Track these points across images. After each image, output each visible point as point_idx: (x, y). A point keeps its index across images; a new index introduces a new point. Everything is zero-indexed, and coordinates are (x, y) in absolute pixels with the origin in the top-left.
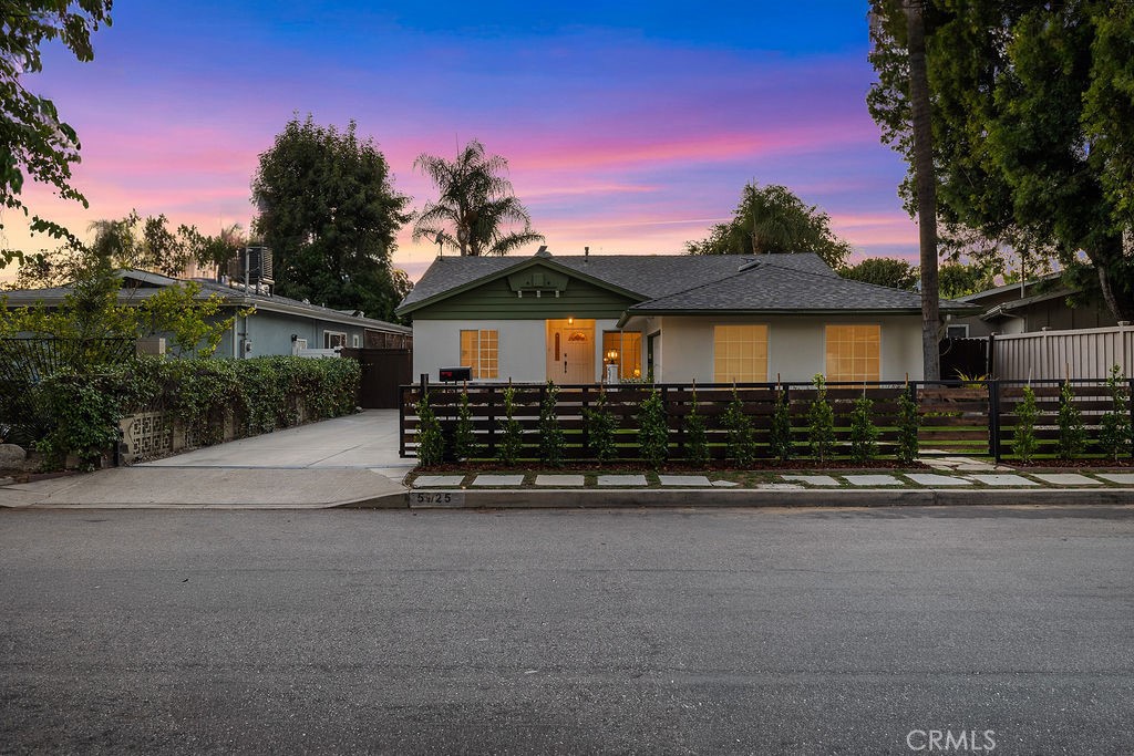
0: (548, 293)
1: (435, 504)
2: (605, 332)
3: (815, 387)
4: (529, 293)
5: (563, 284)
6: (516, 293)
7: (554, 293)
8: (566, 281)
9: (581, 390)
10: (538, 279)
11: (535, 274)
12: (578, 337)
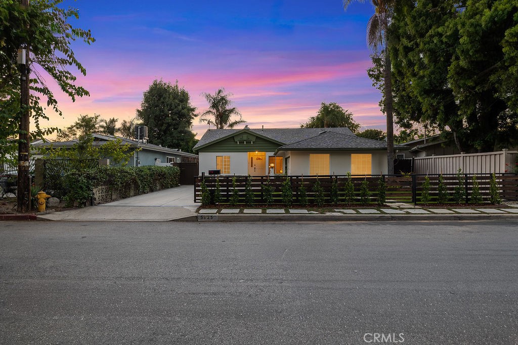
0: (248, 142)
1: (207, 220)
2: (269, 157)
3: (347, 177)
4: (241, 142)
5: (254, 139)
6: (237, 142)
9: (260, 178)
11: (243, 136)
12: (260, 158)
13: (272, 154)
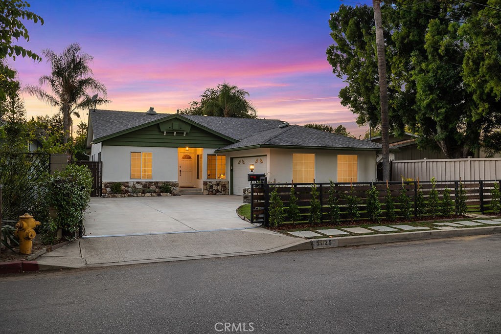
0: (180, 133)
1: (325, 246)
2: (208, 155)
4: (170, 133)
5: (188, 129)
6: (163, 132)
7: (183, 133)
8: (190, 128)
10: (176, 126)
11: (174, 123)
12: (188, 157)
13: (211, 151)
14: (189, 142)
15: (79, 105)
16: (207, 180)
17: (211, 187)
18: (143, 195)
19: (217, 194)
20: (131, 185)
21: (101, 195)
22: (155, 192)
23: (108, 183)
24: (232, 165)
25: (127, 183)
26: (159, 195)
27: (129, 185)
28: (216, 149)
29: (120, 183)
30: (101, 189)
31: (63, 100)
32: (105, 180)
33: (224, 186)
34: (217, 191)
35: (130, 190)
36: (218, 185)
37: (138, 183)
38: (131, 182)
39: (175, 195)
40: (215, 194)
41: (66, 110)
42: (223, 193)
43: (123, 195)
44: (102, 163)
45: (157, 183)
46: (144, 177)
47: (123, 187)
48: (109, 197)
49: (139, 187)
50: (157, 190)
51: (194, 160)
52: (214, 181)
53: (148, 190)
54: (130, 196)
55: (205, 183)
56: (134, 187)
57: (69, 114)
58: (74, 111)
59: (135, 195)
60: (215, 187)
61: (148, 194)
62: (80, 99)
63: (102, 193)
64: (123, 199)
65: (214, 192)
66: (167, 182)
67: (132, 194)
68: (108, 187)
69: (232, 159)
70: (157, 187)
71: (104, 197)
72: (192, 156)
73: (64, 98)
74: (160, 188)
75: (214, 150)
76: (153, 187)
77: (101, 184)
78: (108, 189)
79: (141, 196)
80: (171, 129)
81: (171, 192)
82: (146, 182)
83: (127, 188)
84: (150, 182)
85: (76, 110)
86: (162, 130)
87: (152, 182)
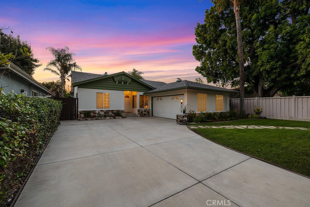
0: (125, 83)
2: (140, 95)
4: (120, 82)
7: (127, 83)
8: (131, 80)
11: (122, 77)
12: (127, 97)
14: (130, 88)
15: (69, 76)
16: (140, 109)
17: (142, 112)
18: (105, 118)
19: (145, 116)
20: (97, 112)
21: (78, 119)
22: (112, 116)
23: (82, 111)
24: (152, 101)
25: (95, 111)
26: (115, 118)
27: (96, 112)
28: (144, 92)
29: (90, 111)
30: (78, 115)
31: (61, 72)
32: (80, 109)
33: (148, 112)
34: (145, 114)
35: (96, 115)
36: (145, 111)
37: (101, 111)
38: (98, 110)
39: (124, 118)
40: (144, 116)
41: (63, 77)
42: (147, 115)
43: (92, 119)
44: (78, 99)
45: (113, 111)
46: (105, 107)
47: (92, 114)
48: (83, 120)
49: (102, 113)
50: (113, 115)
51: (131, 98)
52: (143, 109)
53: (108, 115)
54: (96, 119)
55: (139, 111)
56: (99, 113)
57: (64, 80)
58: (67, 78)
59: (100, 118)
60: (144, 113)
61: (108, 118)
62: (70, 73)
63: (78, 117)
64: (92, 121)
65: (143, 115)
66: (118, 110)
67: (98, 118)
68: (82, 114)
69: (152, 98)
70: (113, 113)
71: (79, 120)
72: (130, 96)
73: (61, 71)
74: (114, 113)
75: (143, 93)
76: (110, 113)
77: (78, 112)
78: (82, 115)
79: (104, 119)
80: (121, 80)
81: (121, 116)
82: (106, 110)
83: (94, 114)
84: (109, 110)
85: (68, 78)
86: (115, 81)
87: (110, 110)
